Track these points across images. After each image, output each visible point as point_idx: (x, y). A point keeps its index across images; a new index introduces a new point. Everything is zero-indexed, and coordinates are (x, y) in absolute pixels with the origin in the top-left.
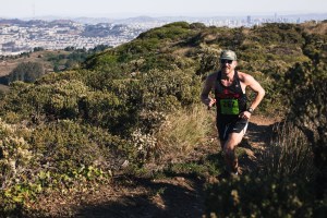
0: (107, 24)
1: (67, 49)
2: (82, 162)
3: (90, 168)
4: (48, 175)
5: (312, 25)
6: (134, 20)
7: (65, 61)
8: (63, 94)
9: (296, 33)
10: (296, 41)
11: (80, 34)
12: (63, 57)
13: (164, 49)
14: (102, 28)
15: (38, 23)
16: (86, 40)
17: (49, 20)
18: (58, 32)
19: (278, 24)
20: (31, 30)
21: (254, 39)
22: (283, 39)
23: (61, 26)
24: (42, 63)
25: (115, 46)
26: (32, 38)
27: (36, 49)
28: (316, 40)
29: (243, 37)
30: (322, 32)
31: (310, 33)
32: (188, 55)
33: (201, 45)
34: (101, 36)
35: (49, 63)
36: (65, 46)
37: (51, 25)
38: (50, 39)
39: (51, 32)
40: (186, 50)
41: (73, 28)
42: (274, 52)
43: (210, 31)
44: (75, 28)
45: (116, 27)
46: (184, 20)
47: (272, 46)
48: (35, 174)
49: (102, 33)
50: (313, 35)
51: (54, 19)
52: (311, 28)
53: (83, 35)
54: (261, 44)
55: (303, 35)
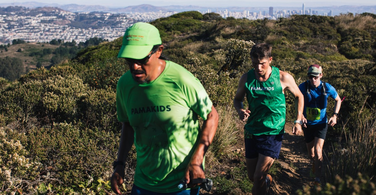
0: (102, 13)
1: (53, 42)
2: (89, 173)
3: (100, 180)
4: (49, 188)
5: (348, 18)
6: (134, 8)
7: (51, 56)
8: (58, 92)
9: (330, 27)
10: (330, 37)
11: (69, 25)
12: (47, 51)
13: (173, 43)
14: (96, 18)
15: (19, 10)
16: (76, 32)
17: (32, 7)
18: (43, 22)
19: (309, 17)
20: (10, 18)
21: (281, 33)
22: (315, 35)
23: (46, 14)
24: (23, 58)
25: (110, 40)
26: (10, 27)
27: (15, 42)
28: (354, 36)
29: (267, 31)
30: (360, 27)
31: (347, 27)
32: (202, 50)
33: (217, 39)
34: (94, 28)
35: (30, 59)
36: (51, 38)
37: (34, 12)
38: (33, 29)
39: (34, 22)
40: (199, 45)
41: (61, 17)
42: (304, 49)
43: (227, 23)
44: (64, 18)
45: (112, 17)
46: (195, 10)
47: (302, 42)
48: (34, 186)
49: (95, 23)
50: (350, 30)
51: (37, 6)
52: (348, 22)
53: (73, 25)
54: (289, 39)
55: (339, 31)
